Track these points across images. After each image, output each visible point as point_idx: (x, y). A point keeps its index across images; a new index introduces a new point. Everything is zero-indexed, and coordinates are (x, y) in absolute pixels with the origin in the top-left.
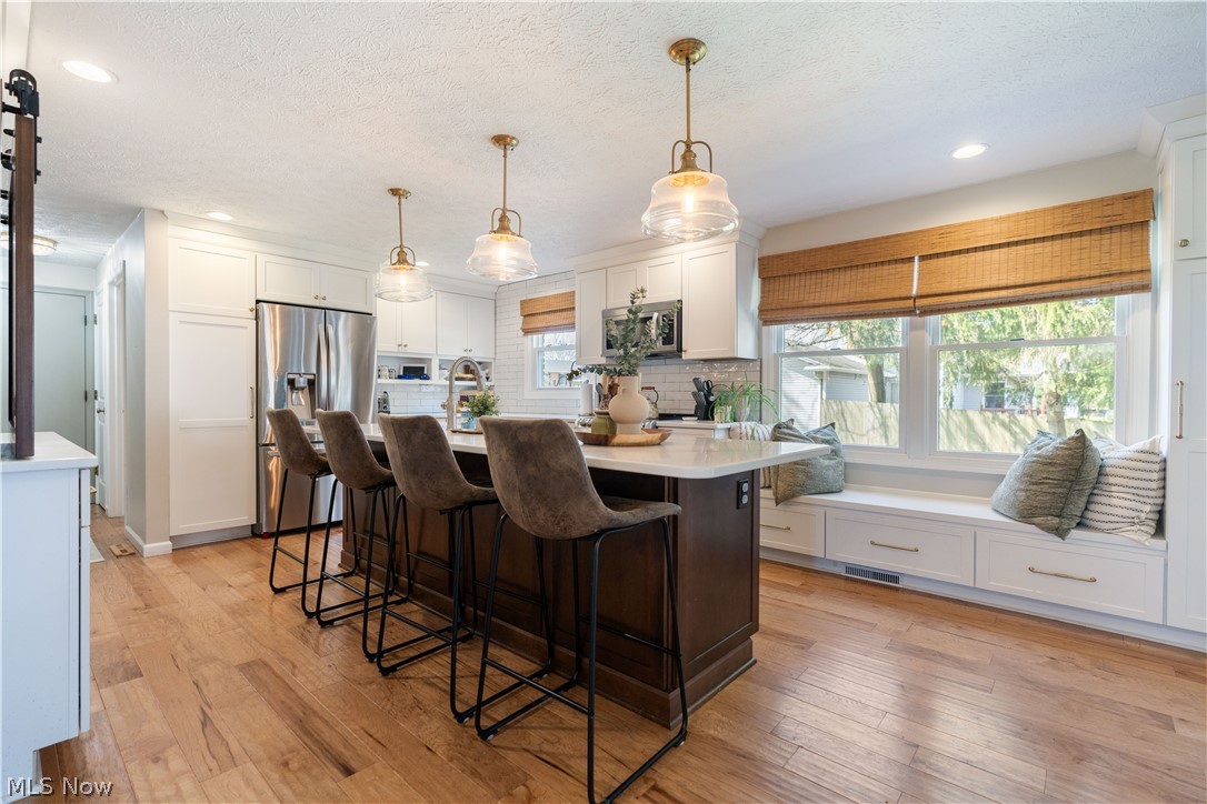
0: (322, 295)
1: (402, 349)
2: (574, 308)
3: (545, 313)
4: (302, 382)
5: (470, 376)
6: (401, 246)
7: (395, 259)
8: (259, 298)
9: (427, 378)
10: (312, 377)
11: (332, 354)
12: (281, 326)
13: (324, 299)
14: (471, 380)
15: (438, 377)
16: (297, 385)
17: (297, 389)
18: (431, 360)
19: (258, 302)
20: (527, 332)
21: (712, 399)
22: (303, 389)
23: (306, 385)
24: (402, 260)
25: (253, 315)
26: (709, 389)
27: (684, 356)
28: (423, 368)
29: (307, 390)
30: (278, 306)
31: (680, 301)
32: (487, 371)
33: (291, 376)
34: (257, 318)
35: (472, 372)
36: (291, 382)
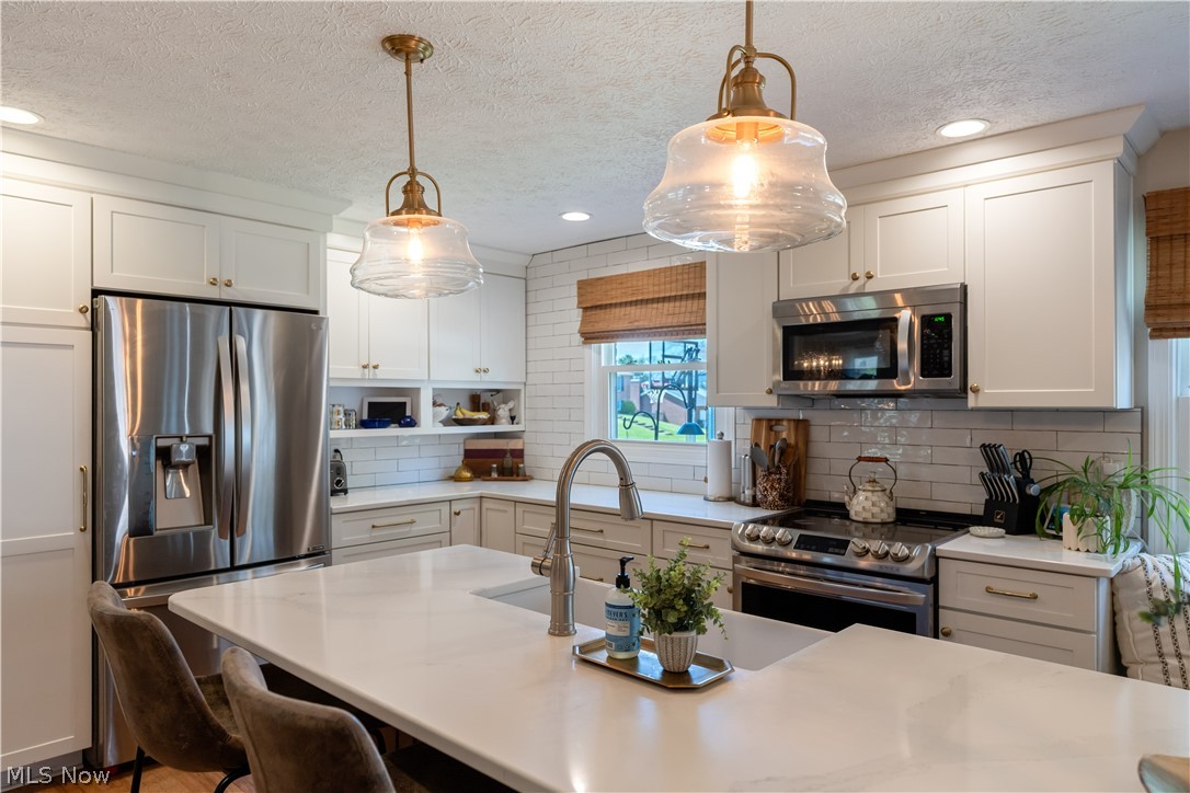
0: (225, 278)
1: (369, 373)
2: (702, 295)
3: (626, 304)
4: (184, 451)
5: (484, 415)
6: (412, 172)
7: (398, 200)
8: (99, 285)
9: (412, 423)
10: (204, 442)
11: (244, 388)
12: (146, 343)
13: (228, 284)
14: (484, 423)
15: (429, 420)
16: (176, 459)
17: (177, 466)
18: (418, 390)
19: (96, 293)
20: (589, 337)
21: (1033, 490)
22: (185, 466)
23: (193, 458)
24: (413, 202)
25: (85, 321)
26: (1026, 470)
27: (972, 401)
28: (403, 405)
29: (194, 470)
30: (139, 302)
31: (964, 288)
32: (511, 405)
33: (162, 443)
34: (94, 327)
35: (485, 407)
36: (164, 455)
